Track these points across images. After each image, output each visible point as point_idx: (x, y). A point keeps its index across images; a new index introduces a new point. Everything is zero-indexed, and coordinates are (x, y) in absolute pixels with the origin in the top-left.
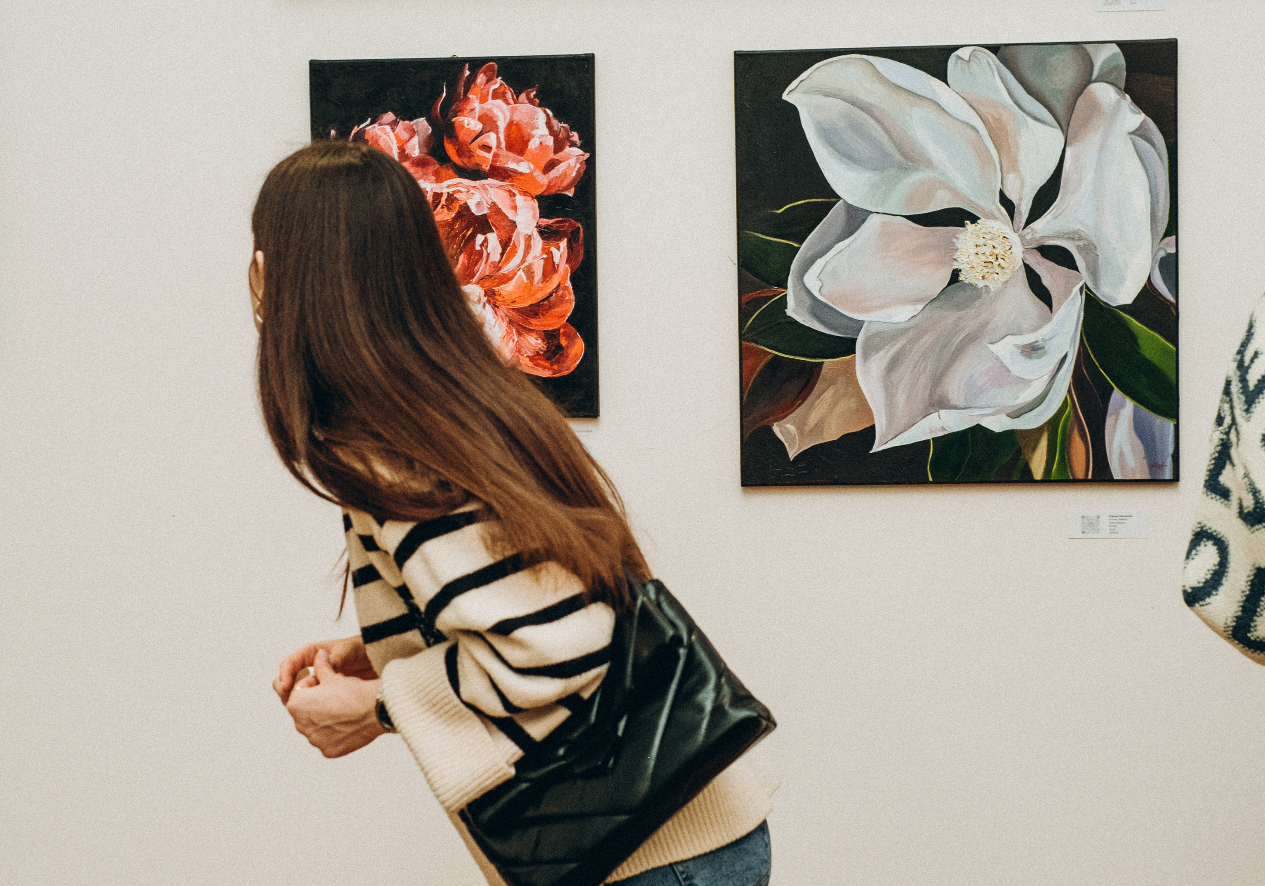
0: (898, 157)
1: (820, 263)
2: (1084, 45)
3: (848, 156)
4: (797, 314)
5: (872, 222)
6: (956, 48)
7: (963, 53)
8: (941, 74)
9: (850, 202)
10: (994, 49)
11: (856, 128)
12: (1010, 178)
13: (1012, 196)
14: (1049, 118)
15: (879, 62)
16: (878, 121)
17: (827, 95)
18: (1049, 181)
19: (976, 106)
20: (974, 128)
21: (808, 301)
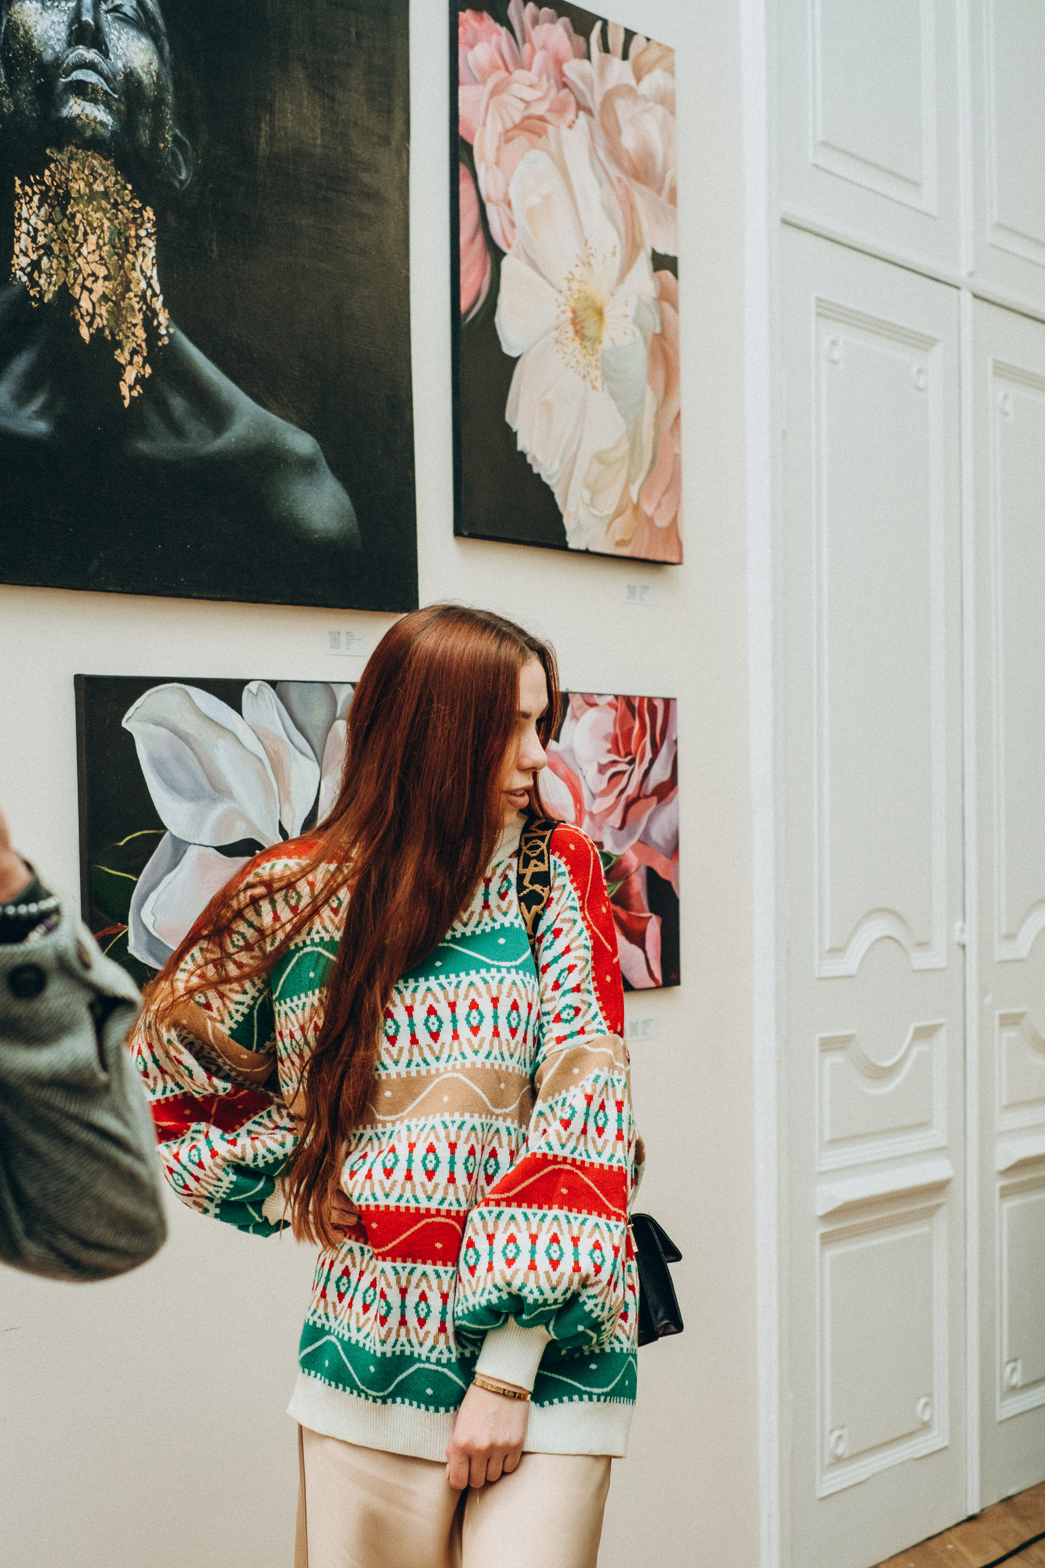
0: (209, 788)
1: (153, 896)
2: (333, 685)
3: (172, 786)
4: (137, 951)
5: (192, 853)
6: (247, 682)
7: (252, 686)
8: (236, 705)
9: (175, 834)
10: (273, 684)
11: (178, 759)
12: (286, 808)
13: (287, 827)
14: (310, 753)
15: (192, 690)
16: (195, 753)
17: (157, 723)
18: (311, 812)
19: (262, 738)
20: (260, 760)
21: (145, 938)
